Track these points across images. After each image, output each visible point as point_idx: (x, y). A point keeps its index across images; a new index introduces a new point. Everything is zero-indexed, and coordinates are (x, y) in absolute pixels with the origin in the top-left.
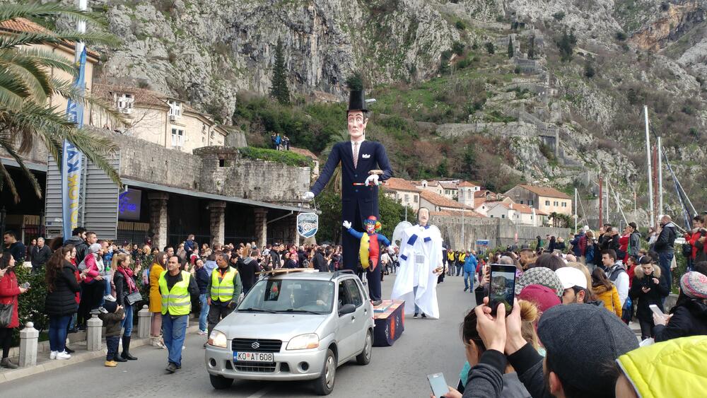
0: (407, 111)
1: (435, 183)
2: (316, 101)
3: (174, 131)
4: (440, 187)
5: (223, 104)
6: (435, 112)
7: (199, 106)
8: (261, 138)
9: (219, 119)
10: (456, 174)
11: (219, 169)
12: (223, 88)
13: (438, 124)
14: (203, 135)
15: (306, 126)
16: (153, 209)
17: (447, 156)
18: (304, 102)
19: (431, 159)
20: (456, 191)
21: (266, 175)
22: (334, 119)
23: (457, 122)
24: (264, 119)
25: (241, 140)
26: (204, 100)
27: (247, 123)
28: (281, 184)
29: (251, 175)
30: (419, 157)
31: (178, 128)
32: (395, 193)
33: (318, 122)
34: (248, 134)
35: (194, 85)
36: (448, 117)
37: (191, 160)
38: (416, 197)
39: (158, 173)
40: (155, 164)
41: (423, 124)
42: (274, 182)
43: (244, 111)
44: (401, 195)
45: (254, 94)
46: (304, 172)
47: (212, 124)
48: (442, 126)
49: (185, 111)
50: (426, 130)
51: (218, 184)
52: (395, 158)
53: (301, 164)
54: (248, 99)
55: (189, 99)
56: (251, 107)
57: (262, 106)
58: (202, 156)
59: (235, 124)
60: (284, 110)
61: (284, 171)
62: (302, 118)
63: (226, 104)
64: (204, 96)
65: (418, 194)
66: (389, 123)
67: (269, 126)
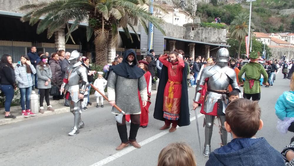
0: (266, 5)
1: (277, 34)
2: (228, 4)
3: (176, 19)
4: (279, 36)
5: (192, 8)
6: (279, 5)
7: (184, 9)
8: (206, 20)
9: (191, 14)
10: (287, 30)
11: (192, 31)
12: (192, 2)
13: (280, 10)
14: (186, 20)
15: (224, 14)
16: (171, 46)
17: (283, 23)
18: (223, 4)
19: (276, 25)
20: (286, 37)
21: (209, 33)
22: (235, 10)
23: (288, 8)
24: (207, 12)
25: (199, 20)
26: (186, 7)
27: (201, 14)
28: (215, 36)
29: (204, 33)
30: (271, 24)
31: (177, 18)
32: (260, 39)
33: (228, 12)
34: (201, 18)
35: (182, 2)
36: (285, 6)
37: (182, 29)
38: (269, 40)
39: (171, 34)
40: (170, 31)
41: (273, 10)
42: (212, 35)
43: (200, 9)
44: (262, 39)
45: (204, 3)
46: (224, 31)
47: (189, 15)
48: (282, 11)
49: (179, 11)
50: (274, 13)
51: (192, 37)
52: (260, 25)
53: (223, 28)
54: (201, 5)
55: (180, 7)
56: (203, 8)
57: (207, 7)
58: (186, 27)
59: (196, 15)
60: (215, 8)
61: (216, 31)
62: (222, 11)
63: (193, 8)
64: (185, 5)
65: (270, 39)
66: (258, 10)
67: (209, 15)
